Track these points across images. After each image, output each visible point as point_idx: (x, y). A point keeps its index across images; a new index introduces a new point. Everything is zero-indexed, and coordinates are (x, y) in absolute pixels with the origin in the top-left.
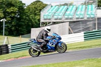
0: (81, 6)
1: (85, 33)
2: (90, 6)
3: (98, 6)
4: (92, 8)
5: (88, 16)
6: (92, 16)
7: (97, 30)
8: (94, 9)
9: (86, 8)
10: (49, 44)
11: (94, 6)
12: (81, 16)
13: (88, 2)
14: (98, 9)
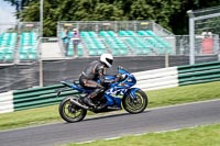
0: (7, 35)
1: (14, 94)
2: (26, 34)
3: (44, 35)
4: (31, 39)
5: (22, 57)
6: (31, 57)
7: (41, 86)
8: (36, 42)
9: (18, 39)
10: (111, 92)
11: (35, 35)
12: (8, 57)
13: (22, 27)
14: (43, 41)
